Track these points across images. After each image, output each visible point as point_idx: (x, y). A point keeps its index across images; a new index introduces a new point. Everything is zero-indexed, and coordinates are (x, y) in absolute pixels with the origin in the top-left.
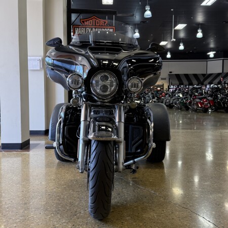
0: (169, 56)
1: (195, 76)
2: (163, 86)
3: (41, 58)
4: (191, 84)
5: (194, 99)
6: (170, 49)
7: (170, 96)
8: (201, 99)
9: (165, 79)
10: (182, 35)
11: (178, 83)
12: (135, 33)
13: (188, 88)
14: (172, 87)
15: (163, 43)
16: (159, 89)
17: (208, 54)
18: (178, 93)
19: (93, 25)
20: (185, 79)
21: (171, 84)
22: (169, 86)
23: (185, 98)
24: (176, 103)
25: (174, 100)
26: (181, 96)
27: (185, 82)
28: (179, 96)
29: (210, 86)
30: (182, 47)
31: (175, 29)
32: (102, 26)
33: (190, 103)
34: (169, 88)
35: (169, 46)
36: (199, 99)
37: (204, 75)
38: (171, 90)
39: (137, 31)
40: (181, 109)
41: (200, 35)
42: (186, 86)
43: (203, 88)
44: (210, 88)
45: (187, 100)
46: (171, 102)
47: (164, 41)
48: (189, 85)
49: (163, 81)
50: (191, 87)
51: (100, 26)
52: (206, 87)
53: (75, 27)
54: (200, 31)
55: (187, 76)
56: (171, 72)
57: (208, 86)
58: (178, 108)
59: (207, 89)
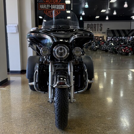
0: (107, 18)
1: (124, 31)
2: (103, 37)
3: (16, 25)
4: (121, 36)
5: (120, 47)
6: (108, 14)
7: (106, 44)
8: (124, 47)
9: (105, 33)
10: (115, 6)
11: (112, 35)
12: (85, 4)
13: (119, 39)
14: (109, 38)
15: (103, 11)
16: (101, 39)
17: (132, 17)
18: (111, 43)
19: (51, 3)
20: (117, 33)
21: (108, 36)
22: (107, 37)
23: (115, 46)
24: (109, 49)
25: (108, 47)
26: (113, 44)
27: (117, 35)
28: (111, 45)
29: (132, 37)
30: (115, 13)
31: (110, 2)
32: (57, 3)
33: (118, 49)
34: (107, 39)
35: (107, 12)
36: (123, 47)
37: (129, 30)
38: (109, 40)
39: (87, 3)
40: (112, 52)
41: (126, 5)
42: (118, 37)
43: (128, 38)
44: (132, 38)
45: (116, 47)
46: (107, 48)
47: (103, 9)
48: (119, 36)
49: (104, 34)
50: (120, 38)
51: (56, 3)
52: (130, 38)
53: (40, 4)
54: (126, 3)
55: (118, 31)
56: (108, 29)
57: (131, 37)
58: (111, 52)
59: (130, 39)
